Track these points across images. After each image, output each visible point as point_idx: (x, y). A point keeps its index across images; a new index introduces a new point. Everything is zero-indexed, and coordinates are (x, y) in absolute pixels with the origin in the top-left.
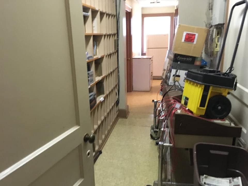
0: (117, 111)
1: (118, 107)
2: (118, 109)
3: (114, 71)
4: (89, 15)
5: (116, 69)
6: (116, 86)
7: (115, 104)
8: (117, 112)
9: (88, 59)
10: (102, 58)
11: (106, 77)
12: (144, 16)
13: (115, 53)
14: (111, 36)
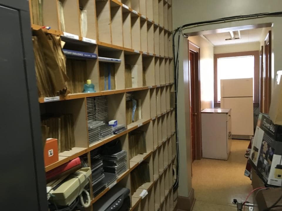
0: (175, 199)
1: (176, 193)
2: (178, 196)
3: (168, 140)
4: (120, 61)
5: (174, 135)
6: (173, 161)
7: (170, 192)
8: (174, 201)
9: (115, 134)
10: (145, 126)
11: (154, 153)
12: (216, 57)
13: (171, 111)
14: (165, 89)
